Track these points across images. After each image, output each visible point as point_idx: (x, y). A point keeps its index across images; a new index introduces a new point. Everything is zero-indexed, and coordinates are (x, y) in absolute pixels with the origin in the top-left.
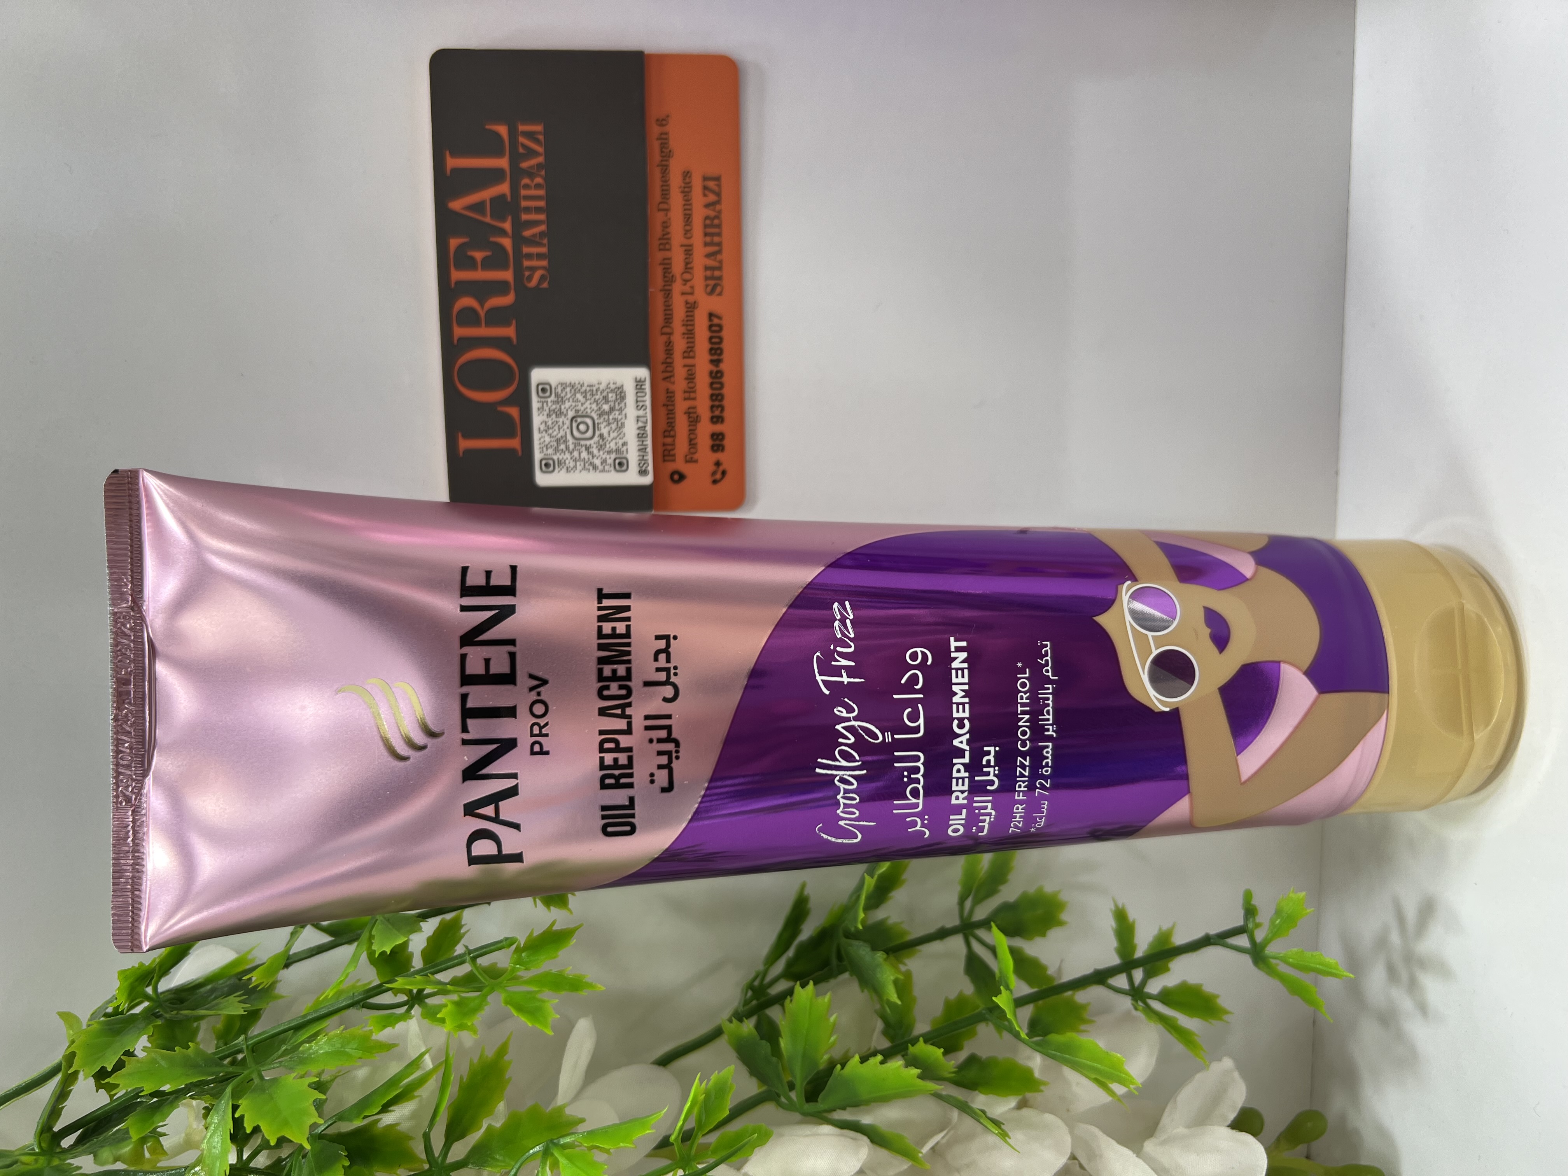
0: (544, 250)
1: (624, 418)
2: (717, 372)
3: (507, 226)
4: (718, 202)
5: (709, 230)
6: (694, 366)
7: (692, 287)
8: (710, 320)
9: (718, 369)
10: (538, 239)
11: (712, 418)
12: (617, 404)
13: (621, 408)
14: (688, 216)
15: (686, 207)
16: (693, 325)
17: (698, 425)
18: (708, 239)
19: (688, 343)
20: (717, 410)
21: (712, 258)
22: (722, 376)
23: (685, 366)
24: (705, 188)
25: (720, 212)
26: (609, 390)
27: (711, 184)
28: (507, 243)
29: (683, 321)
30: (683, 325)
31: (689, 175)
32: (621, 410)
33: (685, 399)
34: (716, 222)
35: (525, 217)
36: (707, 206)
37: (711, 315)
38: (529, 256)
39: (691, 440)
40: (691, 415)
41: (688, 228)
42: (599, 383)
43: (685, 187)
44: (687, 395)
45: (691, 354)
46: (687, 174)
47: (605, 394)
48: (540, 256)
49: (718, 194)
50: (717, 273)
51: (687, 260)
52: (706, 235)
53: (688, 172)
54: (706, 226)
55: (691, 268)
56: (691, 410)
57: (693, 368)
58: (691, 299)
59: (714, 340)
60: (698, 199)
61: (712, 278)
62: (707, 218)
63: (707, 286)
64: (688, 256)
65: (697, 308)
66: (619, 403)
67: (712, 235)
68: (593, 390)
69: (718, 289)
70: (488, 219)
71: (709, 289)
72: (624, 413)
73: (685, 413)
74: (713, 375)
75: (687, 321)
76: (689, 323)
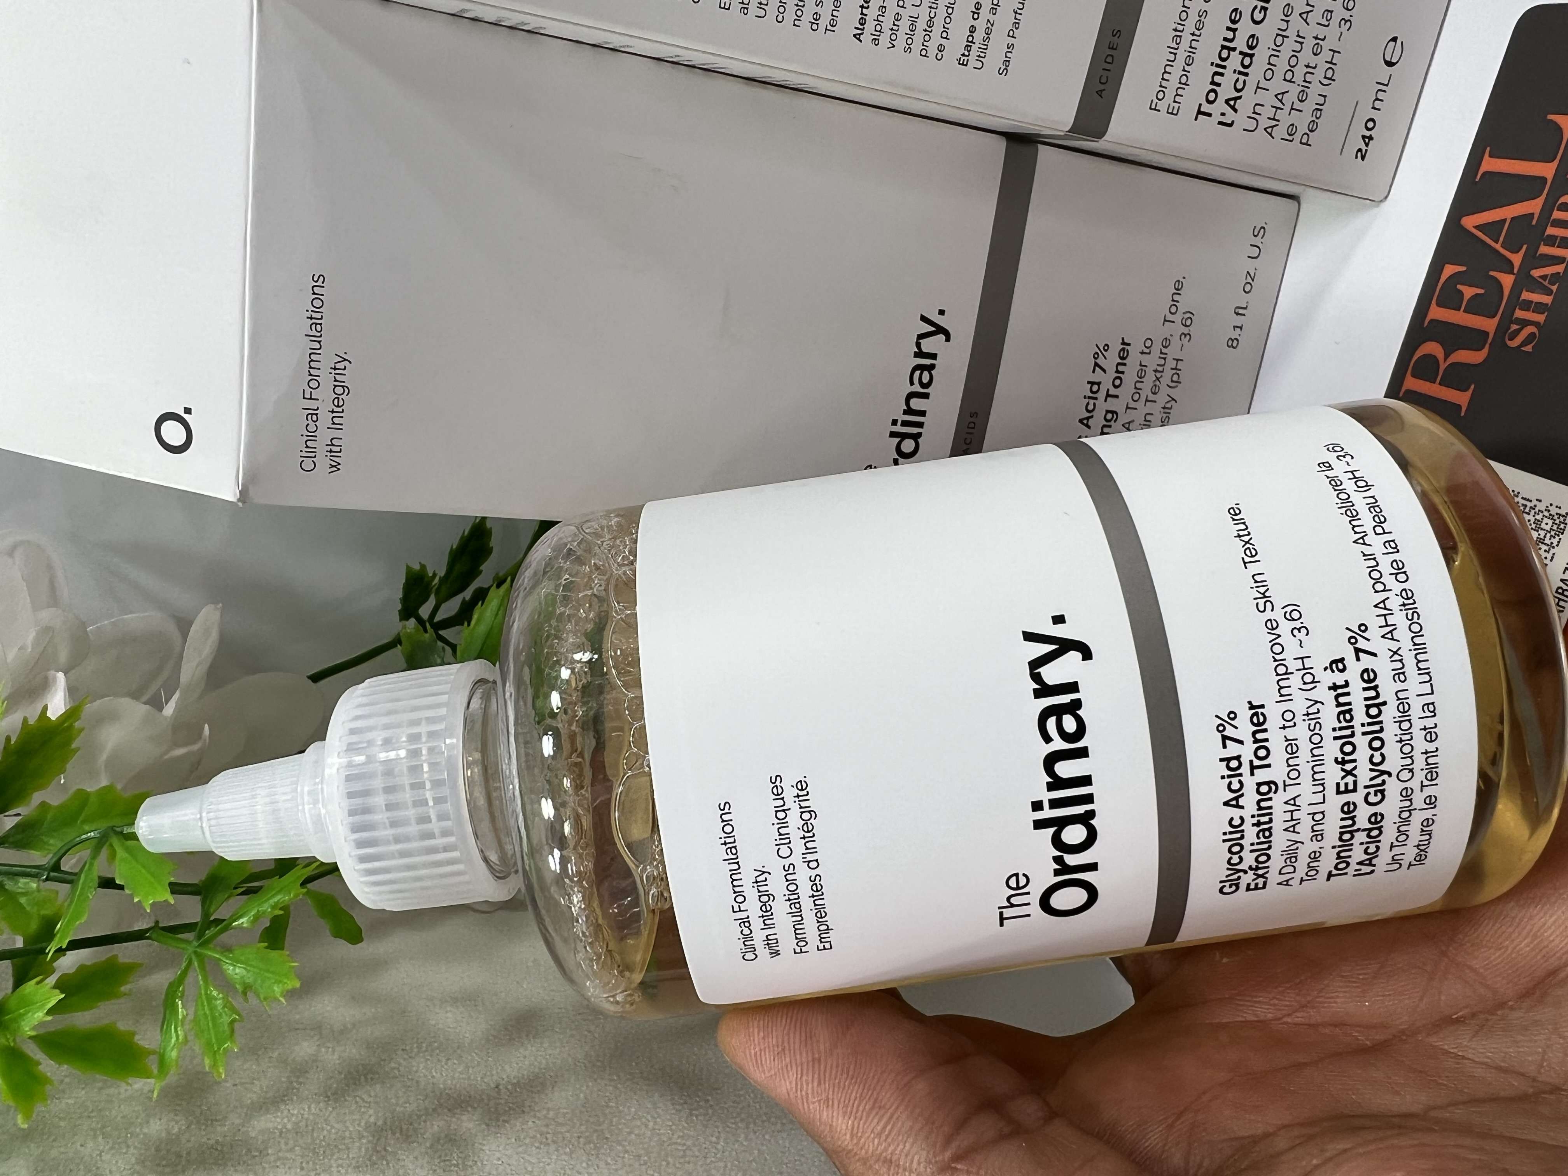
0: (1547, 300)
1: (1549, 558)
3: (1516, 259)
10: (1546, 283)
12: (1548, 535)
13: (1552, 543)
26: (1546, 514)
28: (1507, 281)
32: (1551, 546)
35: (1544, 249)
38: (1527, 306)
42: (1540, 501)
47: (1539, 517)
48: (1539, 308)
66: (1551, 536)
68: (1525, 506)
70: (1498, 247)
72: (1552, 551)
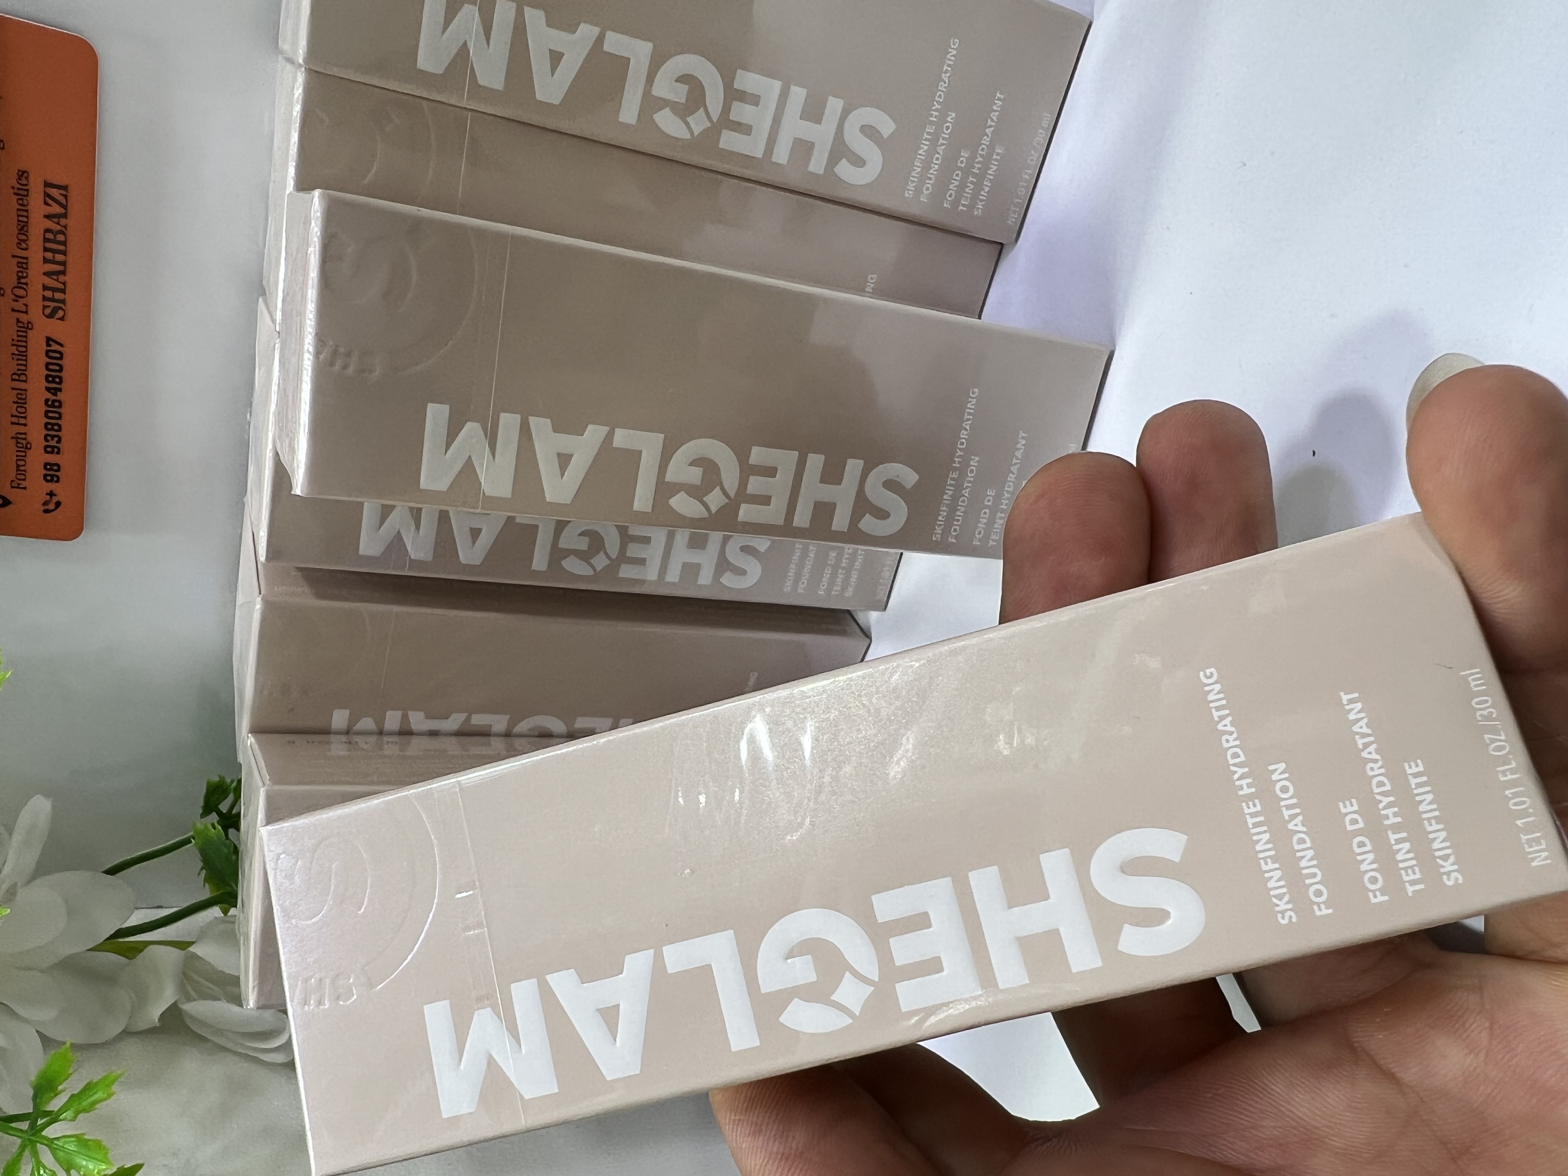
2: (54, 401)
4: (65, 216)
5: (48, 245)
6: (25, 390)
7: (26, 305)
8: (48, 345)
9: (55, 398)
11: (46, 447)
14: (22, 224)
15: (20, 213)
16: (26, 347)
17: (28, 451)
18: (49, 255)
19: (18, 365)
20: (52, 439)
21: (55, 277)
22: (60, 406)
23: (13, 389)
24: (47, 195)
25: (65, 227)
27: (54, 192)
29: (13, 340)
30: (13, 345)
31: (25, 175)
33: (12, 423)
34: (61, 238)
36: (47, 217)
37: (49, 340)
39: (18, 466)
40: (19, 441)
41: (24, 237)
43: (19, 189)
44: (15, 420)
45: (23, 378)
46: (22, 174)
49: (65, 207)
50: (58, 296)
51: (20, 274)
52: (46, 250)
53: (24, 172)
54: (46, 240)
55: (26, 284)
56: (20, 436)
57: (24, 392)
58: (24, 318)
59: (51, 367)
60: (37, 207)
61: (53, 300)
62: (47, 231)
63: (45, 307)
64: (21, 269)
65: (31, 329)
67: (54, 251)
69: (60, 313)
71: (48, 311)
73: (12, 438)
74: (50, 403)
75: (18, 341)
76: (19, 343)
